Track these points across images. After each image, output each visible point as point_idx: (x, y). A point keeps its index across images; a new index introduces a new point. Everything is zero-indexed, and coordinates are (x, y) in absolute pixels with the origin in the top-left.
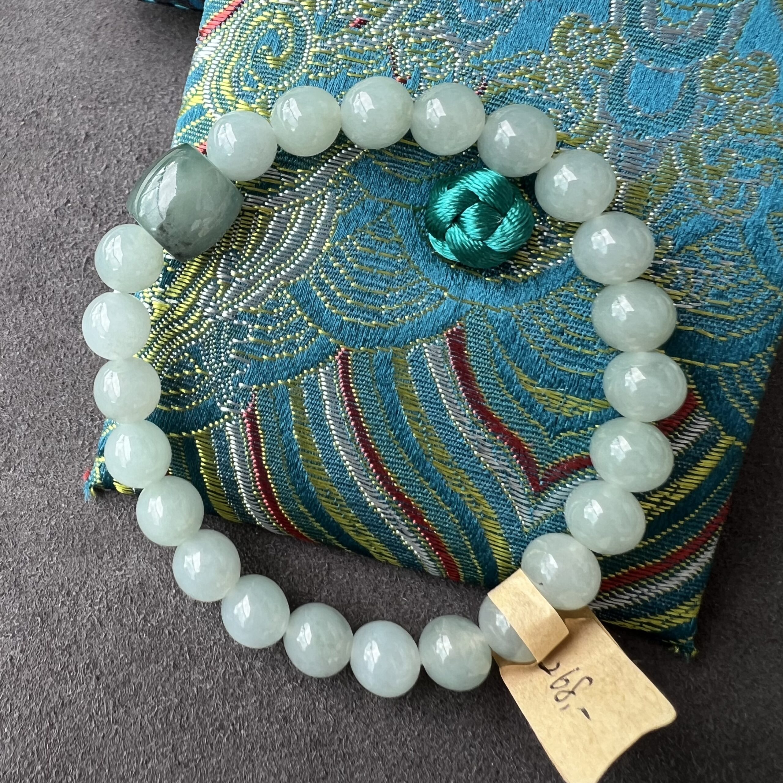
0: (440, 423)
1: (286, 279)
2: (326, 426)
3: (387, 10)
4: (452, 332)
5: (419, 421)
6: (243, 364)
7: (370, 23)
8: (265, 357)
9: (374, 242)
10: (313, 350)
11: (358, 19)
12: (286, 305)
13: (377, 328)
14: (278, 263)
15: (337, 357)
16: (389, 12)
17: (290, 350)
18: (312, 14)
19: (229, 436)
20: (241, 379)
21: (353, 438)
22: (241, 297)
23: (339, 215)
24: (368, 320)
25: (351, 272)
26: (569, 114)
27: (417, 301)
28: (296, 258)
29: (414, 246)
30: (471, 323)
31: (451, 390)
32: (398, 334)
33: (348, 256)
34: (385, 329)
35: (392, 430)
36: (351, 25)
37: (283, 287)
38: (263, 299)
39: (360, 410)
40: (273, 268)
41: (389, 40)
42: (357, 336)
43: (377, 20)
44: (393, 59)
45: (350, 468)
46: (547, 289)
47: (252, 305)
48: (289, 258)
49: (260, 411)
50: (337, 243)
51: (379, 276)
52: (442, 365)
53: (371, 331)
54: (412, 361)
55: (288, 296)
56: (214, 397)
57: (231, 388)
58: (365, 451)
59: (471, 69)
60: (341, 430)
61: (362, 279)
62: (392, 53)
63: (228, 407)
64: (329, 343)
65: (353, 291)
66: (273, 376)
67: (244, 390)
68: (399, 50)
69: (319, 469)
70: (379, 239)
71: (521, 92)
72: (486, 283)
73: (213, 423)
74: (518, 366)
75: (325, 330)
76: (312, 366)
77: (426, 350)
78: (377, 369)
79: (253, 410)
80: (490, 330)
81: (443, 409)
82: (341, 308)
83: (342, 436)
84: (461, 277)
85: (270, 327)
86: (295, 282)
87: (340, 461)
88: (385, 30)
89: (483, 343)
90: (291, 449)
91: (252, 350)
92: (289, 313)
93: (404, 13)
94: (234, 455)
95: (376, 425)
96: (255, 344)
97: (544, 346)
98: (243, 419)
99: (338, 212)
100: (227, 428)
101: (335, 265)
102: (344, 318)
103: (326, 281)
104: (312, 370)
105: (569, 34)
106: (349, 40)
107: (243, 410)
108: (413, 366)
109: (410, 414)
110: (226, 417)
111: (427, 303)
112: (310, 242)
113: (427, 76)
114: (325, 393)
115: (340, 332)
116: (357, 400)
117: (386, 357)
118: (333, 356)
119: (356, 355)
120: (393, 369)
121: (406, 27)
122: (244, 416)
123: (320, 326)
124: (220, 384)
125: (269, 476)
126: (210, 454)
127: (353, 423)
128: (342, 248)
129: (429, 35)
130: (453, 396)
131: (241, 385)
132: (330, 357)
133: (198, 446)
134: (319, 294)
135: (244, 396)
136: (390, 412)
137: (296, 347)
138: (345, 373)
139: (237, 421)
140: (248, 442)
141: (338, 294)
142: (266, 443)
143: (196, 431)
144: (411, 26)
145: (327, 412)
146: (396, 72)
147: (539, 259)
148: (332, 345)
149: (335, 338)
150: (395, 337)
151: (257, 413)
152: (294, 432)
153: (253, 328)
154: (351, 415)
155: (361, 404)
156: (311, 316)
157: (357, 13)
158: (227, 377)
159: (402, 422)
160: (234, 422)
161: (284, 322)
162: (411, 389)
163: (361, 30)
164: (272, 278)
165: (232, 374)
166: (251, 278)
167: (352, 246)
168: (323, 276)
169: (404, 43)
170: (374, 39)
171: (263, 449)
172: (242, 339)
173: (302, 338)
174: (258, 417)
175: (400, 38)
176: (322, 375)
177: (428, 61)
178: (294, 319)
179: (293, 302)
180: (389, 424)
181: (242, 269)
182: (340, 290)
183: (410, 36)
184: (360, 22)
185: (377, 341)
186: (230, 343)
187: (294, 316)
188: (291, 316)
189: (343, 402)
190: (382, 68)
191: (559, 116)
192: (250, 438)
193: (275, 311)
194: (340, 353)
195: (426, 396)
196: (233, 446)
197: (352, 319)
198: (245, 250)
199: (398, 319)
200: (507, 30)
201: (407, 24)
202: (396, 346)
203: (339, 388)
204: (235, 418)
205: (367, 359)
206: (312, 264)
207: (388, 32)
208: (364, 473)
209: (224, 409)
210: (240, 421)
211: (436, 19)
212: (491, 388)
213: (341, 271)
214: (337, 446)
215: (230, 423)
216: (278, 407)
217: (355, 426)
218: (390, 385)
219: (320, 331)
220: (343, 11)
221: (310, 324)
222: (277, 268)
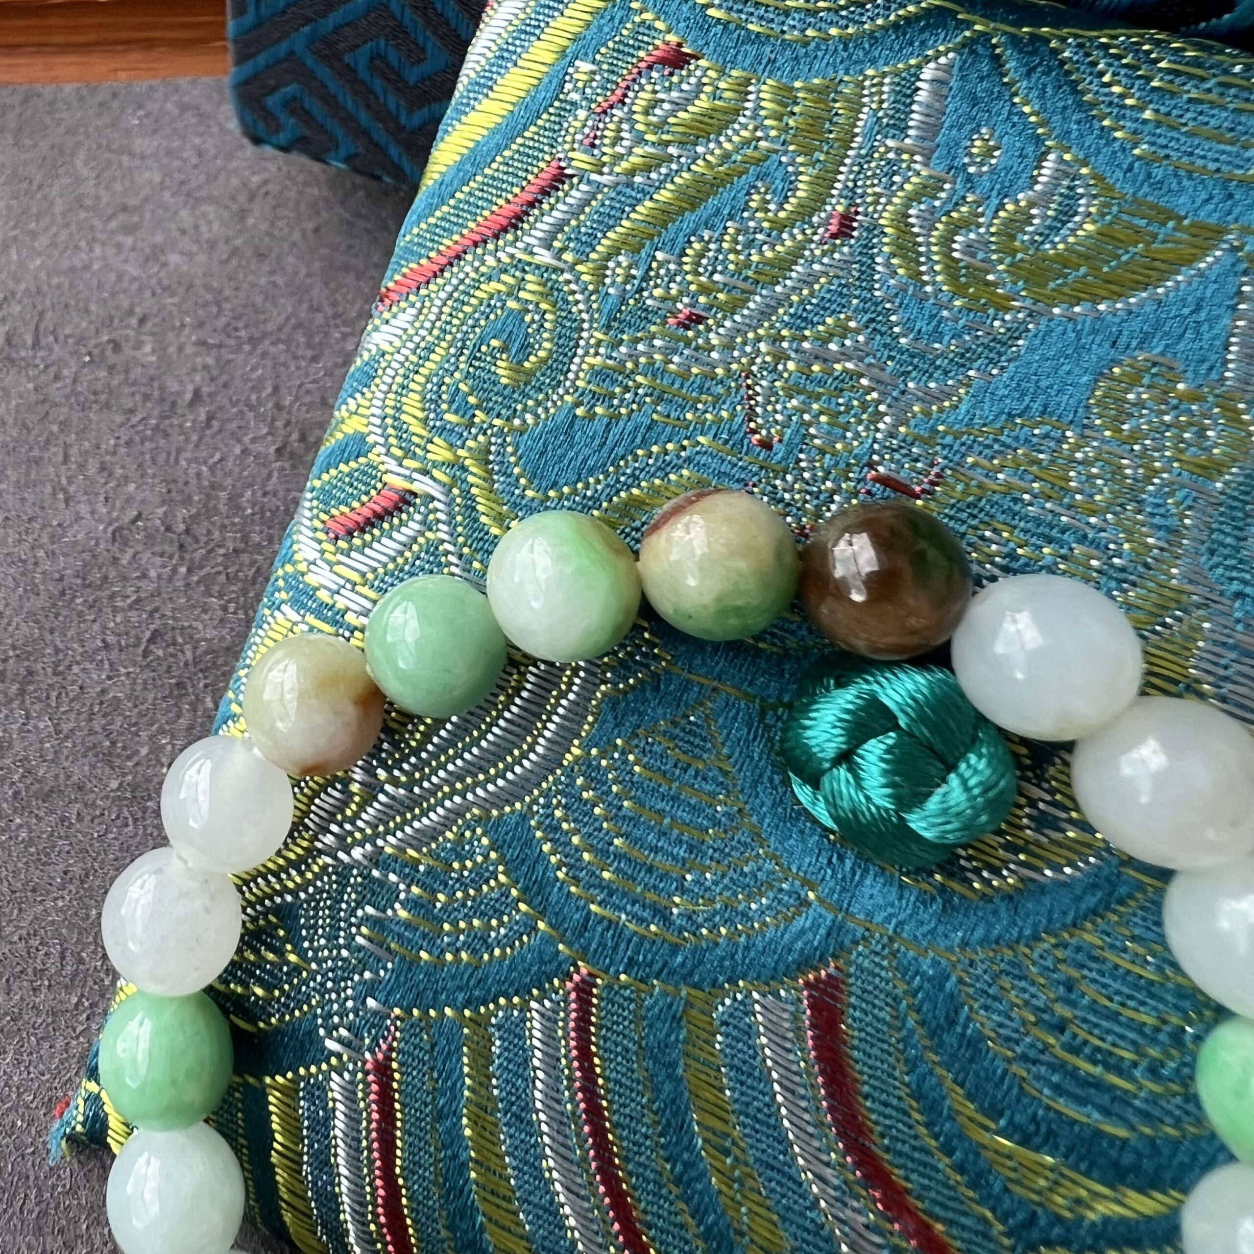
0: (773, 1168)
1: (485, 805)
2: (530, 1123)
3: (748, 300)
4: (818, 979)
5: (727, 1153)
6: (379, 961)
7: (711, 322)
8: (424, 955)
9: (671, 763)
10: (524, 959)
11: (687, 311)
12: (479, 859)
13: (659, 942)
14: (471, 769)
15: (569, 985)
16: (751, 305)
17: (474, 952)
18: (596, 291)
19: (334, 1100)
20: (371, 989)
21: (584, 1159)
22: (392, 824)
23: (604, 694)
24: (641, 920)
25: (615, 814)
26: (1116, 561)
27: (749, 898)
28: (510, 768)
29: (755, 783)
30: (860, 968)
31: (804, 1104)
32: (701, 962)
33: (615, 781)
34: (675, 949)
35: (667, 1160)
36: (671, 321)
37: (478, 820)
38: (435, 839)
39: (604, 1103)
40: (462, 780)
41: (744, 360)
42: (615, 948)
43: (724, 318)
44: (750, 398)
45: (572, 1222)
46: (1035, 926)
47: (411, 846)
48: (496, 766)
49: (401, 1064)
50: (594, 751)
51: (676, 832)
52: (788, 1045)
53: (647, 945)
54: (725, 1023)
55: (485, 841)
56: (315, 1016)
57: (350, 1004)
58: (606, 1194)
59: (909, 439)
60: (561, 1138)
61: (637, 833)
62: (749, 387)
63: (340, 1040)
64: (558, 952)
65: (618, 856)
66: (435, 999)
67: (375, 1013)
68: (764, 383)
69: (506, 1210)
70: (683, 757)
71: (1015, 500)
72: (902, 886)
73: (307, 1069)
74: (955, 1081)
75: (550, 924)
76: (517, 993)
77: (757, 1007)
78: (651, 1026)
79: (388, 1059)
80: (899, 991)
81: (782, 1139)
82: (590, 886)
83: (562, 1150)
84: (848, 863)
85: (441, 897)
86: (501, 815)
87: (552, 1202)
88: (739, 340)
89: (882, 1015)
90: (455, 1156)
91: (400, 936)
92: (481, 875)
93: (781, 311)
94: (339, 1142)
95: (634, 1144)
96: (407, 925)
97: (1018, 1050)
98: (366, 1073)
99: (603, 687)
100: (333, 1085)
101: (585, 795)
102: (593, 907)
103: (565, 826)
104: (516, 1000)
105: (1130, 396)
106: (663, 350)
107: (368, 1055)
108: (727, 1035)
109: (709, 1135)
110: (334, 1061)
111: (769, 907)
112: (541, 740)
113: (817, 441)
114: (538, 1054)
115: (581, 935)
116: (600, 1081)
117: (670, 1006)
118: (562, 981)
119: (609, 987)
120: (684, 1032)
121: (783, 338)
122: (369, 1066)
123: (542, 914)
124: (329, 991)
125: (404, 1201)
126: (293, 1131)
127: (586, 1129)
128: (604, 763)
129: (826, 360)
130: (807, 1117)
131: (371, 1003)
132: (556, 982)
133: (272, 1108)
134: (546, 847)
135: (373, 1026)
136: (668, 1125)
137: (490, 949)
138: (583, 1022)
139: (354, 1073)
140: (369, 1122)
141: (586, 856)
142: (405, 1132)
143: (273, 1078)
144: (793, 339)
145: (538, 1095)
146: (752, 425)
147: (1022, 857)
148: (561, 958)
149: (569, 944)
150: (695, 967)
151: (395, 1065)
152: (465, 1121)
153: (408, 891)
154: (585, 1111)
155: (608, 1091)
156: (525, 890)
157: (686, 300)
158: (344, 979)
159: (690, 1147)
160: (346, 1075)
161: (472, 892)
162: (716, 1083)
163: (690, 334)
164: (457, 799)
165: (356, 977)
166: (417, 790)
167: (626, 762)
168: (558, 813)
169: (775, 369)
170: (714, 355)
171: (399, 1143)
172: (384, 911)
173: (502, 931)
174: (397, 1076)
175: (768, 359)
176: (534, 1014)
177: (821, 413)
178: (492, 889)
179: (493, 855)
180: (663, 1147)
181: (401, 769)
182: (591, 849)
183: (789, 358)
184: (689, 318)
185: (656, 967)
186: (360, 913)
187: (492, 883)
188: (487, 882)
189: (570, 1078)
190: (724, 414)
191: (1094, 563)
192: (375, 1116)
193: (456, 865)
194: (576, 978)
195: (747, 1105)
196: (340, 1123)
197: (607, 913)
198: (412, 733)
199: (704, 931)
200: (995, 372)
201: (785, 332)
202: (695, 986)
203: (567, 1048)
204: (351, 1066)
205: (632, 1001)
206: (539, 785)
207: (745, 343)
208: (600, 1240)
209: (331, 1045)
210: (360, 1075)
211: (847, 329)
212: (889, 1117)
213: (597, 811)
214: (550, 1170)
215: (341, 1075)
216: (439, 1064)
217: (591, 1134)
218: (673, 1065)
219: (541, 925)
220: (657, 292)
221: (523, 907)
222: (469, 780)
